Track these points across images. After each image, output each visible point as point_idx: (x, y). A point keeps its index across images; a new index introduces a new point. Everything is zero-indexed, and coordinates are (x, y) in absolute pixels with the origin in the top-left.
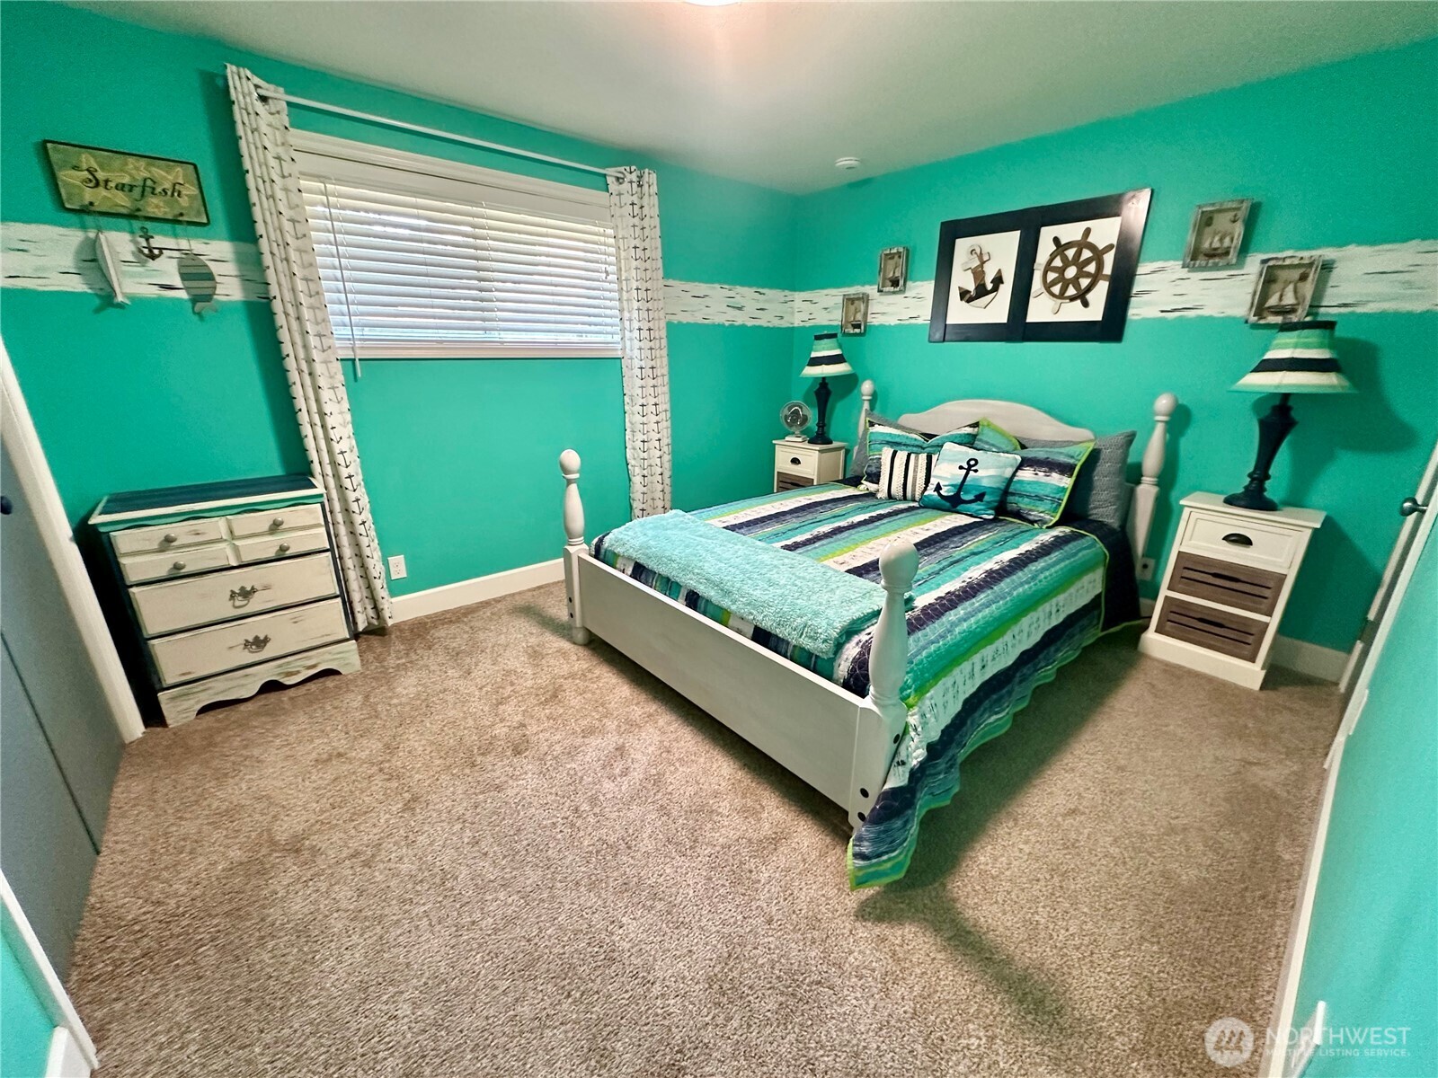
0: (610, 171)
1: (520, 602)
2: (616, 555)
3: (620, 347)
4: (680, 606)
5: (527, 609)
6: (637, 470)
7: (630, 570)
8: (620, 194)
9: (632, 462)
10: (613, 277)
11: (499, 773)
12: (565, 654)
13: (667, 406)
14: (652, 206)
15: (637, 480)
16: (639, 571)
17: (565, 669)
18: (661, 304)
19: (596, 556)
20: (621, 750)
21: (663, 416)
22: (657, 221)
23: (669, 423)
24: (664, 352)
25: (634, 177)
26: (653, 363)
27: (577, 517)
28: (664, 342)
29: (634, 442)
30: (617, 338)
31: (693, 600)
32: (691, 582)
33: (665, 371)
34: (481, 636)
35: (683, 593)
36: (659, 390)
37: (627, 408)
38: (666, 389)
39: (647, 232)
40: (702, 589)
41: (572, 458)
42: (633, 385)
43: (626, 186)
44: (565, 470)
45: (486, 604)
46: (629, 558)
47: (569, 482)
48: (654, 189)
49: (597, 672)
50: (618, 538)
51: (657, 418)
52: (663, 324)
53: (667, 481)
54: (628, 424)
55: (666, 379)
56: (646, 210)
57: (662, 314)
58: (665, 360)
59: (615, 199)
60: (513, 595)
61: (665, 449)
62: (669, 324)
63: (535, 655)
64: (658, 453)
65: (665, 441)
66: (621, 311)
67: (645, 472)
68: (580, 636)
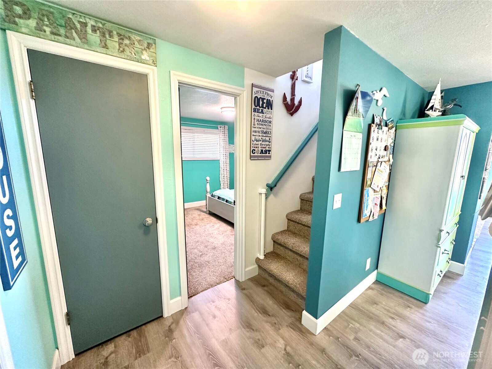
0: (219, 126)
1: (196, 208)
2: (215, 196)
3: (219, 158)
4: (225, 202)
5: (198, 209)
6: (222, 183)
7: (217, 198)
8: (220, 130)
9: (221, 181)
10: (218, 145)
11: (193, 227)
12: (205, 215)
13: (229, 170)
14: (227, 132)
15: (222, 185)
16: (219, 198)
17: (205, 217)
18: (228, 149)
19: (212, 196)
20: (213, 226)
21: (228, 171)
22: (227, 134)
23: (229, 173)
24: (228, 159)
25: (223, 127)
26: (226, 161)
27: (209, 190)
28: (228, 157)
29: (221, 177)
30: (219, 156)
31: (227, 201)
32: (226, 198)
33: (229, 162)
34: (189, 212)
35: (225, 200)
36: (227, 166)
37: (220, 170)
38: (229, 166)
39: (225, 136)
40: (228, 199)
41: (208, 178)
42: (222, 165)
43: (222, 128)
44: (207, 180)
45: (190, 208)
46: (217, 196)
47: (207, 182)
48: (227, 128)
49: (210, 217)
50: (215, 193)
51: (227, 172)
52: (228, 153)
53: (229, 185)
54: (220, 173)
55: (229, 164)
56: (225, 132)
57: (228, 151)
58: (229, 161)
59: (220, 131)
60: (195, 207)
61: (228, 178)
62: (230, 153)
63: (199, 215)
64: (227, 179)
65: (228, 177)
66: (220, 151)
67: (224, 183)
68: (208, 212)
